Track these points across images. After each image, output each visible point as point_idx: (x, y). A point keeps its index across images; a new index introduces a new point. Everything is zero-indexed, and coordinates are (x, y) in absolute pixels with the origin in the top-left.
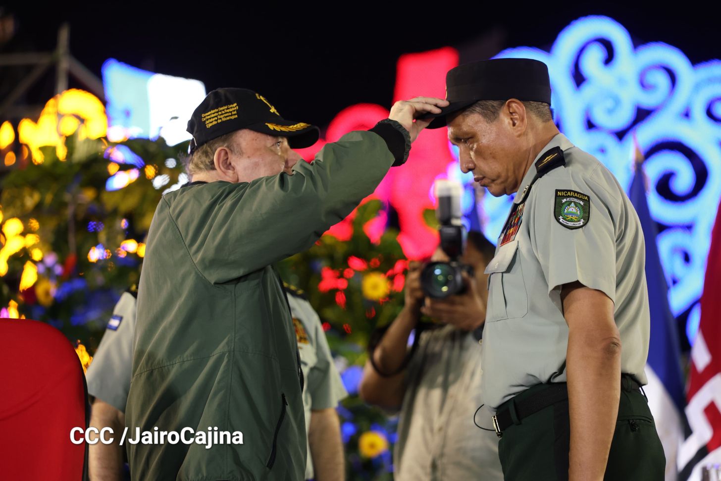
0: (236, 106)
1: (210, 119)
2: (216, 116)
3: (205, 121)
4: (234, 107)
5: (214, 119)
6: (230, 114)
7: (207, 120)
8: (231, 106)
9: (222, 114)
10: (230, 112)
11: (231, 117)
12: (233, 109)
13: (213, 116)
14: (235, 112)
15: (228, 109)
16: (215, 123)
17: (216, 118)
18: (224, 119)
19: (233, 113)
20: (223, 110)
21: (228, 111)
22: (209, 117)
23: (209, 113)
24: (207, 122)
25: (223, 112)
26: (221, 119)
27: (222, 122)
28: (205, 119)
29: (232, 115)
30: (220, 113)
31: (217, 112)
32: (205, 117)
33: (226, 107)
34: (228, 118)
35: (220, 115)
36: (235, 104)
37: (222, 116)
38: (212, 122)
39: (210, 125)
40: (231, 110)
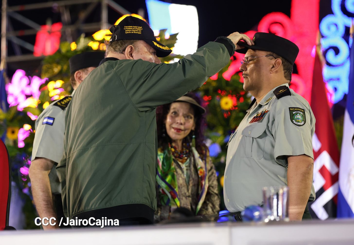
0: (141, 28)
1: (128, 30)
2: (131, 30)
3: (125, 30)
4: (140, 28)
5: (130, 31)
6: (138, 31)
7: (127, 30)
8: (139, 27)
9: (134, 30)
10: (138, 30)
11: (138, 33)
12: (140, 29)
13: (130, 29)
14: (141, 31)
15: (137, 28)
16: (130, 32)
17: (131, 31)
18: (135, 32)
19: (140, 31)
20: (135, 28)
21: (137, 29)
22: (128, 29)
23: (128, 27)
24: (126, 31)
25: (135, 29)
26: (133, 31)
27: (134, 33)
28: (125, 29)
29: (139, 32)
30: (133, 29)
31: (132, 28)
32: (125, 28)
33: (137, 27)
34: (137, 33)
35: (133, 30)
36: (141, 27)
37: (134, 31)
38: (129, 31)
39: (127, 33)
40: (139, 29)
